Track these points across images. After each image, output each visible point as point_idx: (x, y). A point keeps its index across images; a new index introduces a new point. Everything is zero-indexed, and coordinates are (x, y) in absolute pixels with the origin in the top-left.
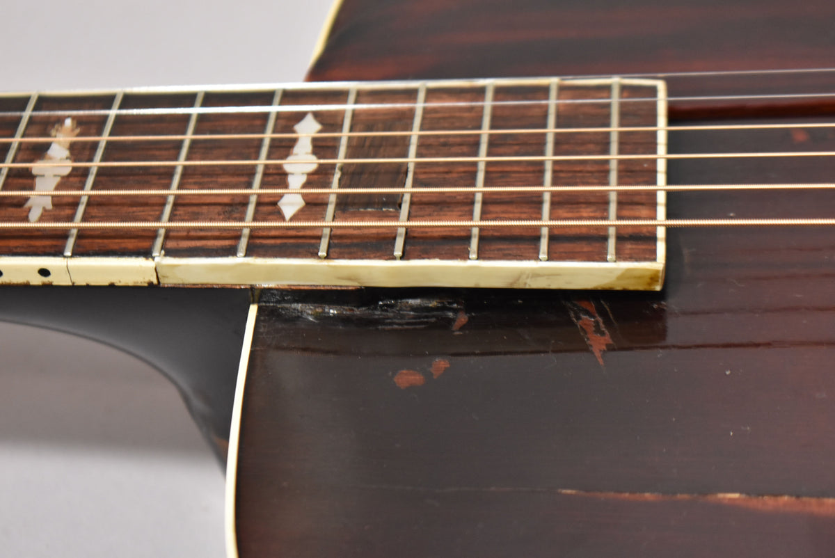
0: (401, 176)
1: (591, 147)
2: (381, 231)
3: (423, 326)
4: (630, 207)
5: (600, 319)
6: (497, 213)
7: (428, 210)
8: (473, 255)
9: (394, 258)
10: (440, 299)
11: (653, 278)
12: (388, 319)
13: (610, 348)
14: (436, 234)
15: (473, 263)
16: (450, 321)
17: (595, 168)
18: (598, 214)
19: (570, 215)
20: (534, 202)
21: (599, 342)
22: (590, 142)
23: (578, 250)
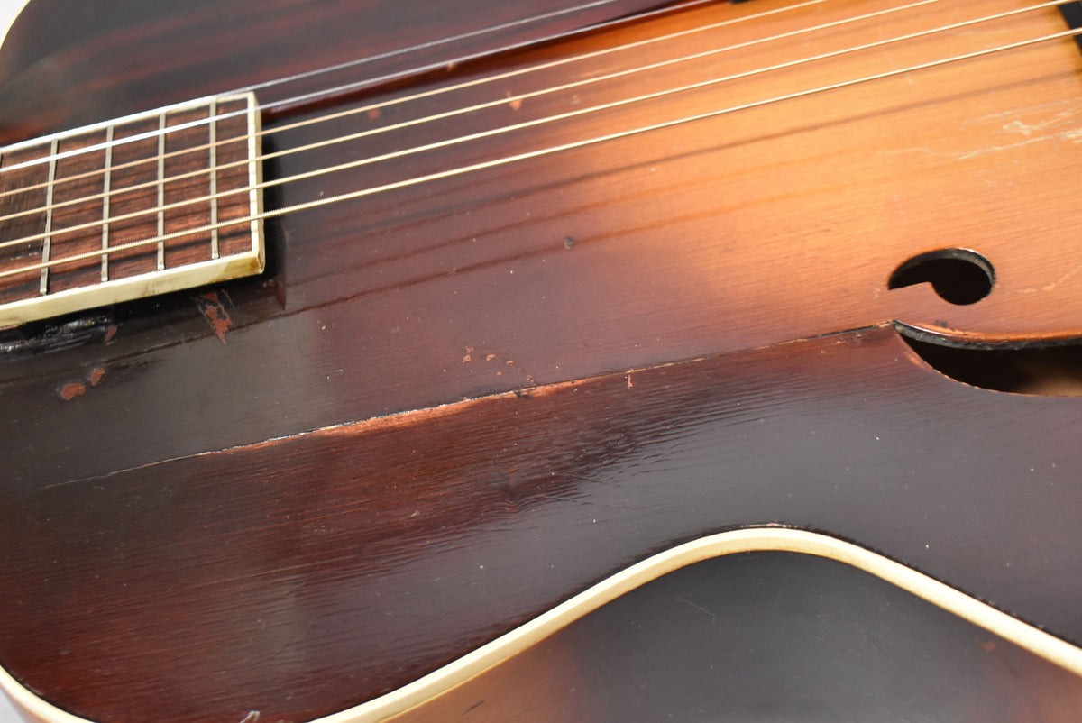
0: (42, 222)
1: (195, 163)
2: (28, 274)
3: (81, 344)
4: (229, 208)
5: (222, 307)
6: (121, 237)
7: (66, 247)
8: (105, 279)
9: (41, 295)
10: (94, 317)
11: (254, 264)
12: (53, 343)
13: (231, 329)
14: (73, 267)
15: (105, 284)
16: (103, 335)
17: (199, 181)
18: (203, 221)
19: (181, 226)
20: (151, 222)
21: (221, 326)
22: (194, 159)
23: (190, 254)
